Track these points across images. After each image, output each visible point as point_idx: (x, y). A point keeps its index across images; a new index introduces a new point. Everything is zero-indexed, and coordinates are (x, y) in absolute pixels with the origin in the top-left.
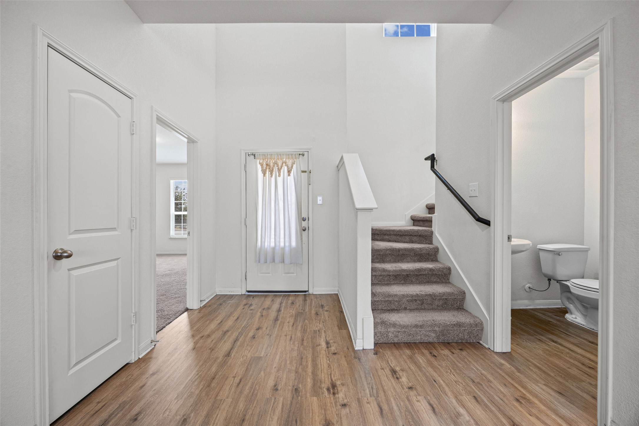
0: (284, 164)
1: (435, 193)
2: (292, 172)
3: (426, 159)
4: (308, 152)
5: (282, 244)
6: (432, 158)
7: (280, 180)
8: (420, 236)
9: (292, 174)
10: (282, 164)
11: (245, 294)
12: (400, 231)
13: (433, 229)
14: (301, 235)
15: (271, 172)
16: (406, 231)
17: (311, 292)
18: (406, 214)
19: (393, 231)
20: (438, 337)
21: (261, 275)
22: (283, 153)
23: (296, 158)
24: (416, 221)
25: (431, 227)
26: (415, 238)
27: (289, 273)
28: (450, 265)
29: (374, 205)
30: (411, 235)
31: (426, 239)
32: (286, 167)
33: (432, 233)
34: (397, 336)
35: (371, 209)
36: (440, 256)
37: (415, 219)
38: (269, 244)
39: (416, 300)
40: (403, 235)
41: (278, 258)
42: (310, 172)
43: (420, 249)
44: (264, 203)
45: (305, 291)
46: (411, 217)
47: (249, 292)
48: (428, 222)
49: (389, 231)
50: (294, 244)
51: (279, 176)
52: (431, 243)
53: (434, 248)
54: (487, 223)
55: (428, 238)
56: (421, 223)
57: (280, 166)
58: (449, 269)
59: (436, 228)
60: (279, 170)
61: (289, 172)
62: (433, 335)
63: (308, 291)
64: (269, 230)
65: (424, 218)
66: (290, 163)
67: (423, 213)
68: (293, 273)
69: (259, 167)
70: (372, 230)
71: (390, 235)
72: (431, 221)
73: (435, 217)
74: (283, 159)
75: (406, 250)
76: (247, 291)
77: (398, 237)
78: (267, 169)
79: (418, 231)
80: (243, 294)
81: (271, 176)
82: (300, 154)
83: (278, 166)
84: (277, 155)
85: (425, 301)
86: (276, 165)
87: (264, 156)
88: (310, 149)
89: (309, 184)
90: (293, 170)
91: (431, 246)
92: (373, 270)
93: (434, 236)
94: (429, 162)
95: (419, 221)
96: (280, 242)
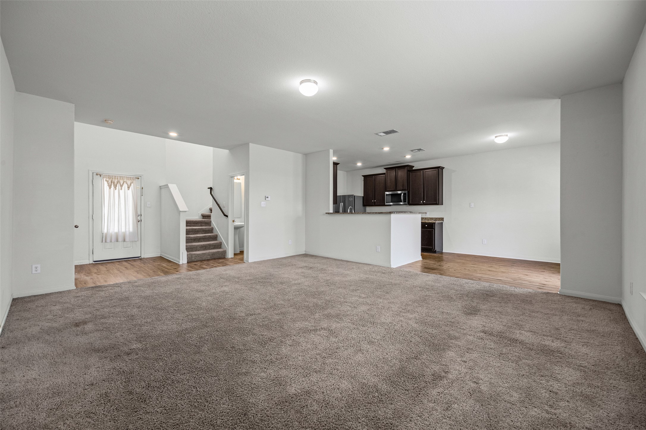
0: (125, 183)
1: (212, 204)
2: (131, 188)
3: (208, 188)
4: (141, 176)
5: (123, 230)
6: (211, 189)
7: (122, 192)
8: (205, 223)
9: (130, 189)
10: (124, 183)
11: (92, 263)
12: (196, 221)
13: (211, 220)
14: (137, 224)
15: (115, 188)
16: (199, 221)
17: (142, 257)
18: (199, 213)
19: (192, 221)
20: (211, 257)
21: (105, 250)
22: (124, 176)
23: (133, 180)
24: (204, 216)
25: (210, 219)
26: (203, 224)
27: (126, 247)
28: (217, 234)
29: (187, 210)
30: (201, 223)
31: (208, 224)
32: (126, 185)
33: (211, 221)
34: (195, 259)
35: (186, 211)
36: (214, 231)
37: (204, 215)
38: (113, 230)
39: (203, 247)
40: (197, 223)
41: (120, 239)
42: (142, 188)
43: (205, 228)
44: (110, 205)
45: (139, 257)
46: (202, 214)
47: (95, 261)
48: (209, 217)
49: (190, 221)
50: (131, 230)
51: (121, 189)
52: (210, 226)
53: (211, 228)
54: (227, 216)
55: (209, 224)
56: (207, 217)
57: (122, 184)
58: (217, 235)
59: (213, 219)
60: (122, 186)
61: (129, 188)
62: (209, 257)
63: (141, 257)
64: (113, 222)
65: (208, 215)
66: (129, 182)
67: (207, 213)
68: (130, 247)
69: (106, 183)
70: (186, 221)
71: (191, 223)
72: (210, 216)
73: (212, 215)
74: (124, 179)
75: (199, 229)
76: (93, 261)
77: (195, 224)
78: (112, 184)
79: (204, 221)
80: (91, 264)
81: (116, 189)
82: (136, 178)
83: (120, 183)
84: (119, 177)
85: (207, 247)
86: (119, 183)
87: (109, 177)
88: (142, 175)
89: (142, 195)
90: (131, 186)
91: (210, 227)
92: (186, 237)
93: (212, 223)
94: (210, 190)
95: (206, 216)
96: (121, 229)
